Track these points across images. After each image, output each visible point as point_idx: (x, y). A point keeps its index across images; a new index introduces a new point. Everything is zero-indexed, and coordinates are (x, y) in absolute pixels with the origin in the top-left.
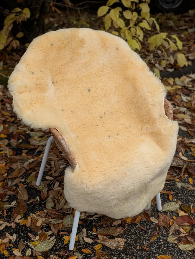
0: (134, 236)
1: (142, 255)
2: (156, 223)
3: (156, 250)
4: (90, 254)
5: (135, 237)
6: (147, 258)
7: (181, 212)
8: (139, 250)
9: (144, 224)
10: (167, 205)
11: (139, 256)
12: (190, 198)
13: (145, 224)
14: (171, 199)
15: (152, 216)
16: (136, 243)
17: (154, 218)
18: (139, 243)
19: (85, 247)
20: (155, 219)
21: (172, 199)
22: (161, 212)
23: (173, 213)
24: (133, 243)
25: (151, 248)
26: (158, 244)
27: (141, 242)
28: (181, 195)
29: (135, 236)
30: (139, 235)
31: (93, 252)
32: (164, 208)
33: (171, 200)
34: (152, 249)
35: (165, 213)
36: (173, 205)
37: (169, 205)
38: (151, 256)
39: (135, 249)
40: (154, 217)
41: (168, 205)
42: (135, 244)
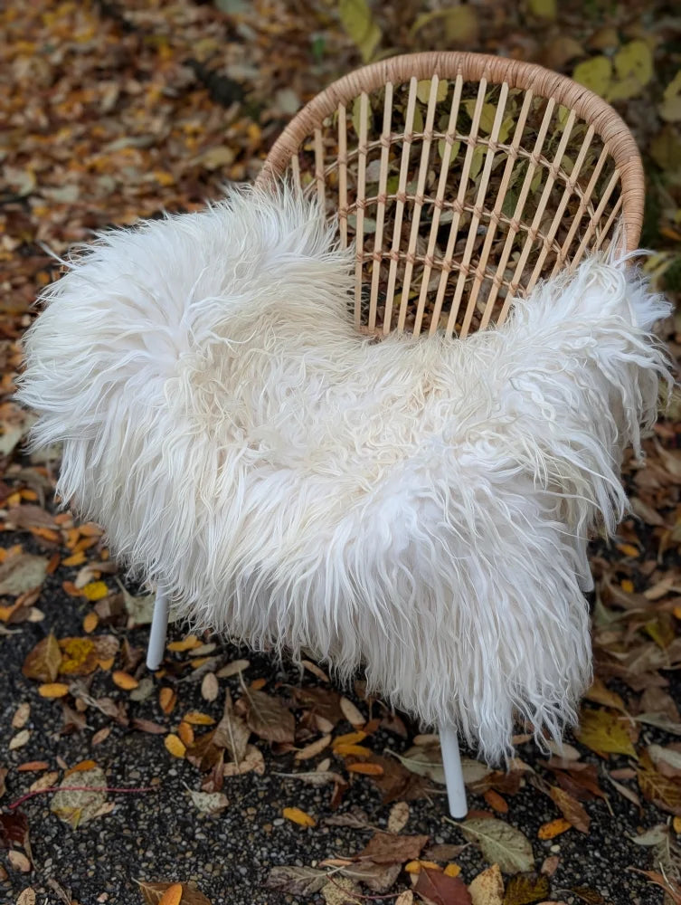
0: (290, 785)
1: (224, 833)
2: (390, 825)
3: (261, 861)
4: (161, 713)
5: (291, 791)
6: (217, 848)
7: (488, 879)
8: (240, 819)
9: (363, 793)
10: (500, 828)
11: (214, 825)
12: (605, 893)
13: (363, 797)
14: (549, 835)
15: (413, 803)
16: (266, 800)
17: (410, 814)
18: (271, 808)
19: (181, 691)
20: (405, 818)
21: (551, 837)
22: (455, 823)
23: (478, 859)
24: (261, 795)
25: (266, 846)
26: (295, 858)
27: (276, 810)
28: (597, 860)
29: (293, 789)
30: (302, 797)
31: (172, 717)
32: (481, 825)
33: (542, 834)
34: (263, 849)
35: (457, 837)
36: (514, 847)
37: (505, 835)
38: (230, 856)
39: (237, 806)
40: (411, 810)
41: (503, 832)
42: (260, 800)
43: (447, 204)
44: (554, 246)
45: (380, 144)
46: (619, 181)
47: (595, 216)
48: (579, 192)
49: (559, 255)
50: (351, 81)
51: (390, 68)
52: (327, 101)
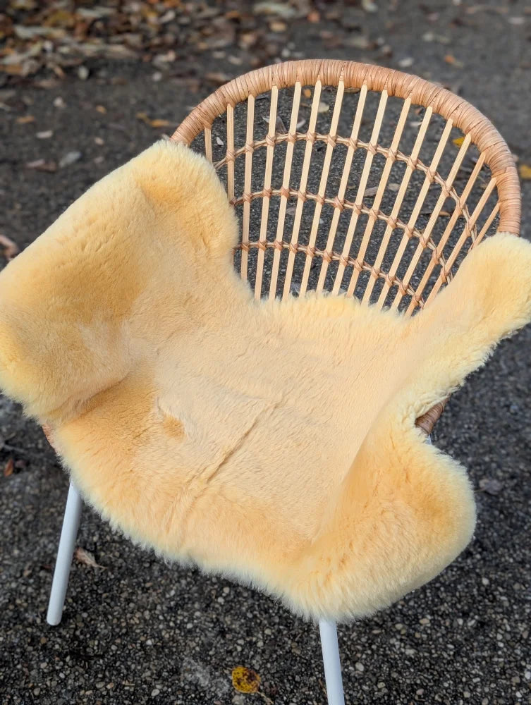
43: (328, 200)
44: (429, 244)
45: (266, 143)
46: (495, 189)
47: (471, 220)
48: (454, 195)
49: (434, 253)
50: (239, 86)
51: (276, 73)
52: (218, 104)
